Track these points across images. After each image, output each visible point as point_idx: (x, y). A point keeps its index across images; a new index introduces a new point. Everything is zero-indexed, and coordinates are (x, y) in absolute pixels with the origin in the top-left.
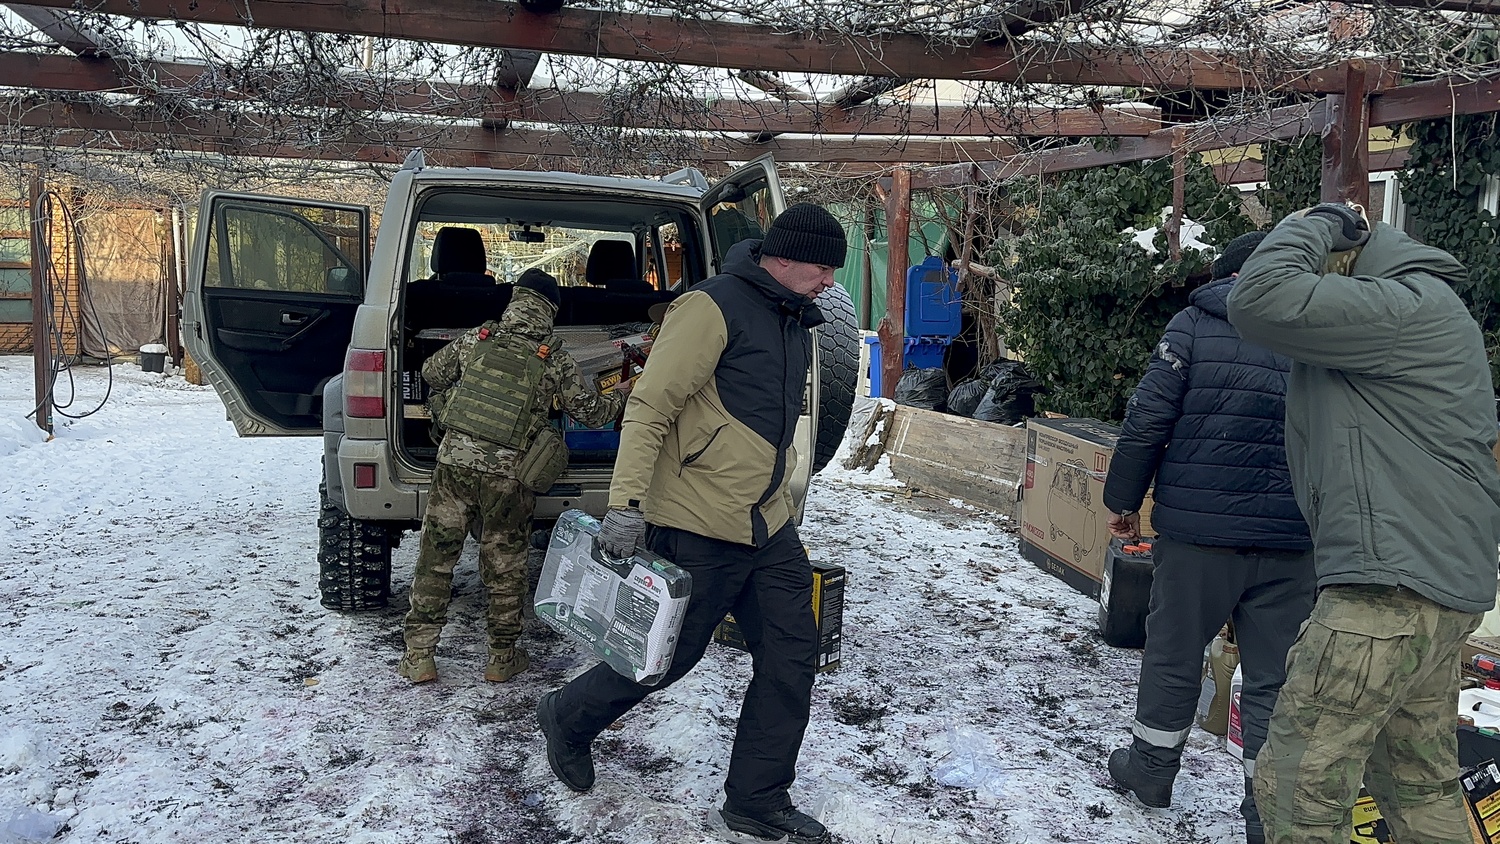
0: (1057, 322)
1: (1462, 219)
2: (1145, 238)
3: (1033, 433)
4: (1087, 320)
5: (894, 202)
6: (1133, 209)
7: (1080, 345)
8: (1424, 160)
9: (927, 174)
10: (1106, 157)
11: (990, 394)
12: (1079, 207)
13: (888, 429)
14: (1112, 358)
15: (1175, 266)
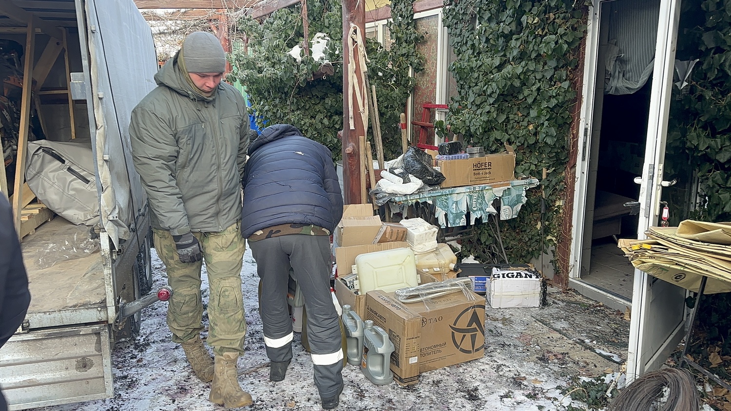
2: (296, 52)
15: (305, 68)
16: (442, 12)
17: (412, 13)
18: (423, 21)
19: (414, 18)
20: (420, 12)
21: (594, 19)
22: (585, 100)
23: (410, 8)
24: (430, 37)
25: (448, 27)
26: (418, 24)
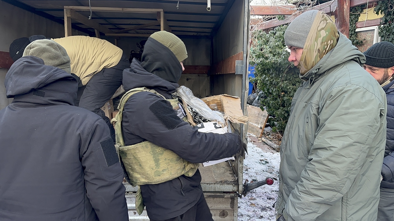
11: (257, 97)
16: (378, 28)
17: (355, 28)
18: (362, 33)
19: (356, 31)
20: (361, 28)
23: (354, 25)
24: (367, 42)
25: (382, 37)
26: (358, 35)
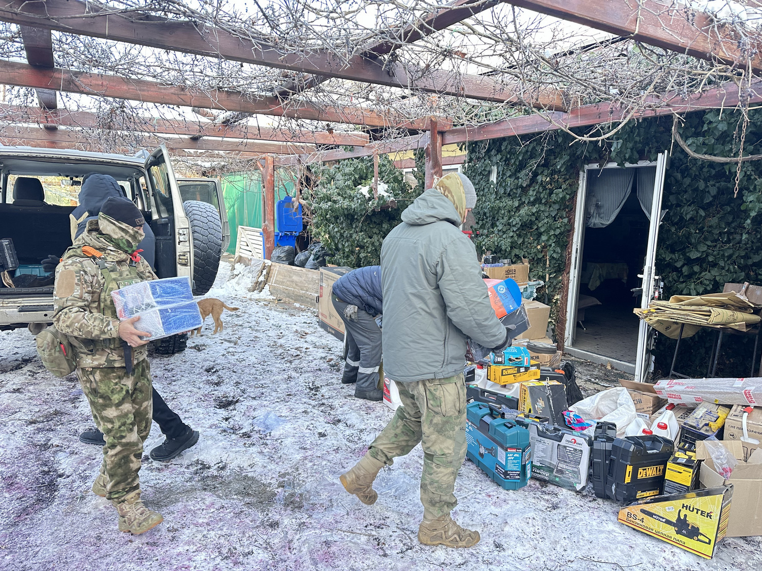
0: (332, 226)
1: (484, 184)
2: (364, 190)
3: (322, 273)
4: (344, 225)
5: (267, 172)
6: (361, 178)
7: (342, 235)
8: (471, 160)
9: (280, 159)
10: (349, 155)
11: (312, 257)
12: (339, 176)
13: (268, 273)
14: (354, 241)
15: (376, 202)
16: (461, 167)
21: (583, 180)
22: (576, 230)
